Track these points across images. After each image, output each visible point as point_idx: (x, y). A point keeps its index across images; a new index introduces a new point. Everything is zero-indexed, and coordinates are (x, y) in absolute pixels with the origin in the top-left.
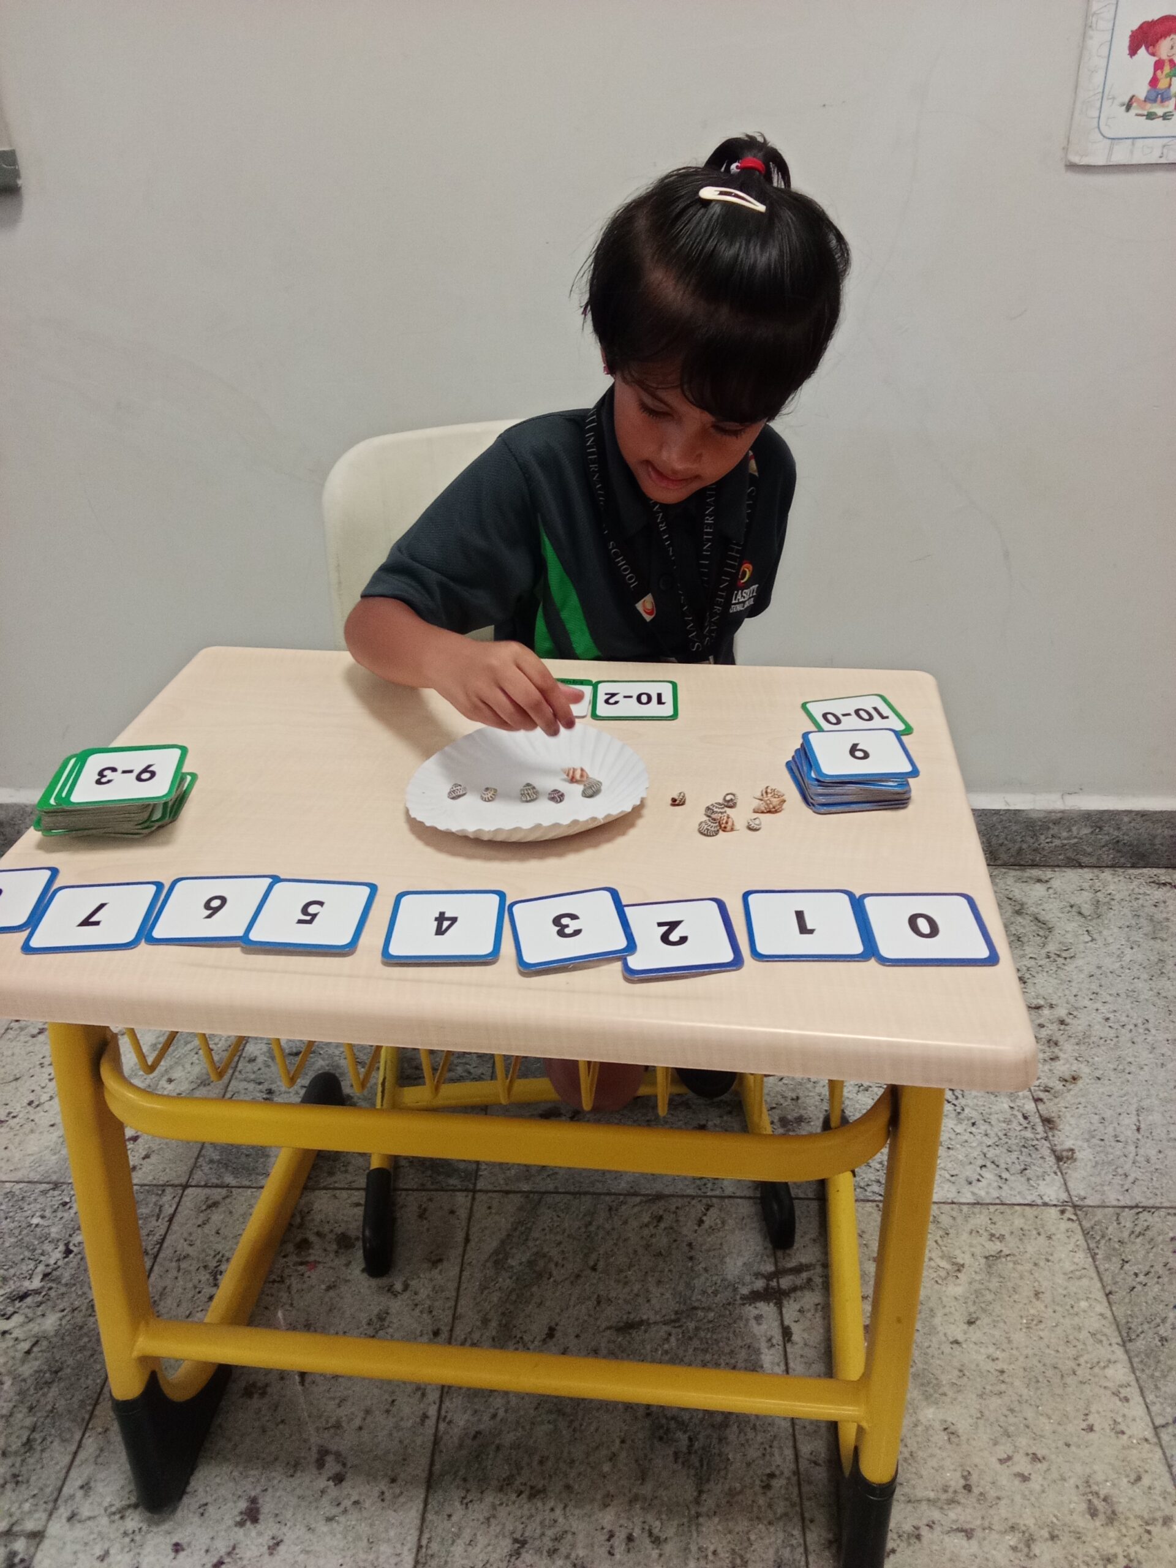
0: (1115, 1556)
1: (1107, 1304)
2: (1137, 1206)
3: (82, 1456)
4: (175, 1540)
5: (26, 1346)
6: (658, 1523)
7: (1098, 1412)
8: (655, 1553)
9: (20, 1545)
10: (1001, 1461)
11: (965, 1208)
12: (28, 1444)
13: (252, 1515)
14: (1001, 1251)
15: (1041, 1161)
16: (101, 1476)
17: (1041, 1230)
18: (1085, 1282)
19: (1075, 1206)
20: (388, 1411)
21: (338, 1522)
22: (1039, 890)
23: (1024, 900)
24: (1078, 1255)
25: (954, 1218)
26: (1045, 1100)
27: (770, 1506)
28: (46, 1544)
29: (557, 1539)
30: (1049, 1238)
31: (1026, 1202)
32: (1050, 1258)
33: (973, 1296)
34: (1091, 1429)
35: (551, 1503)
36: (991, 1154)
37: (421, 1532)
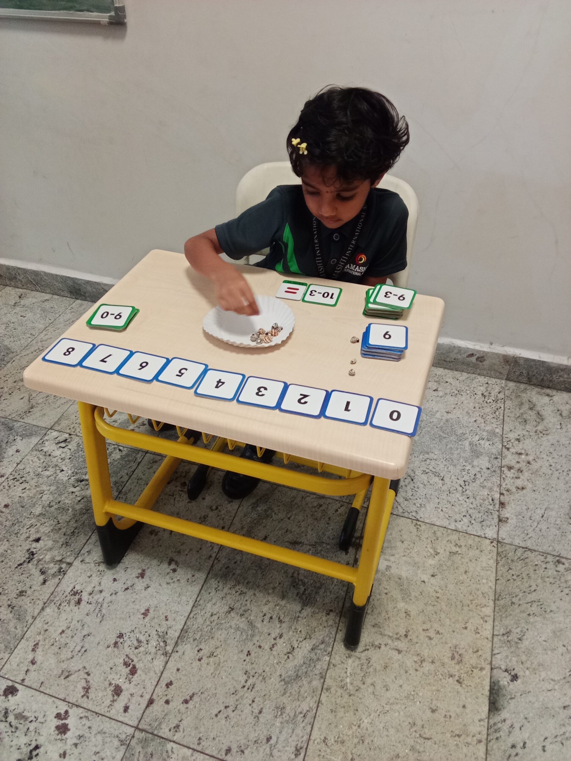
0: (455, 675)
1: (494, 583)
2: (526, 548)
3: (90, 541)
4: (114, 577)
5: (79, 499)
6: (283, 616)
7: (472, 623)
8: (278, 626)
9: (64, 566)
10: (424, 630)
11: (449, 531)
12: (73, 533)
13: (142, 575)
14: (458, 552)
15: (491, 520)
16: (95, 550)
17: (479, 548)
18: (489, 572)
19: (498, 542)
20: (198, 551)
21: (170, 585)
22: (546, 399)
23: (537, 403)
24: (491, 561)
26: (505, 495)
27: (327, 621)
28: (72, 568)
29: (245, 611)
30: (481, 551)
31: (477, 535)
32: (478, 559)
33: (438, 566)
34: (466, 628)
35: (247, 598)
36: (470, 511)
37: (198, 596)
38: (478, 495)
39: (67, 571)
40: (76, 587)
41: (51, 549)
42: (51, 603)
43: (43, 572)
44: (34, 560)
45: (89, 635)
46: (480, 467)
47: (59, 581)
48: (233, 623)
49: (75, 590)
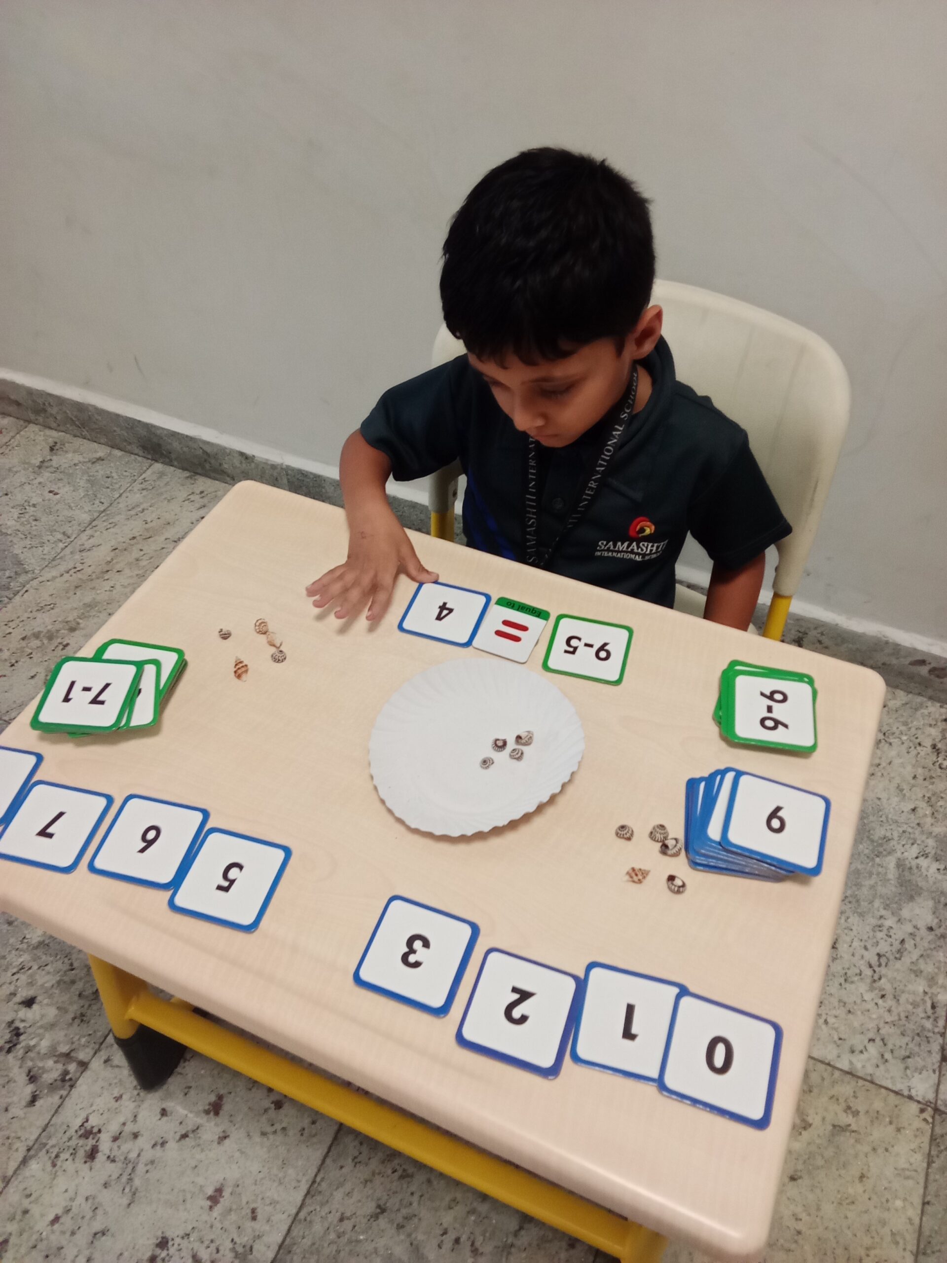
1: (919, 1212)
4: (164, 1106)
9: (72, 1067)
11: (837, 1074)
13: (215, 1109)
14: (850, 1125)
15: (926, 1055)
17: (895, 1121)
18: (910, 1183)
19: (936, 1110)
21: (268, 1139)
24: (916, 1156)
25: (823, 1079)
28: (88, 1074)
29: (407, 1218)
30: (898, 1130)
31: (894, 1089)
32: (890, 1149)
33: (807, 1157)
35: (413, 1188)
36: (885, 1030)
37: (319, 1171)
38: (903, 992)
39: (77, 1079)
40: (91, 1118)
41: (52, 1026)
42: (41, 1150)
43: (32, 1078)
44: (18, 1047)
45: (104, 1234)
46: (914, 923)
47: (59, 1102)
48: (381, 1243)
49: (88, 1125)
